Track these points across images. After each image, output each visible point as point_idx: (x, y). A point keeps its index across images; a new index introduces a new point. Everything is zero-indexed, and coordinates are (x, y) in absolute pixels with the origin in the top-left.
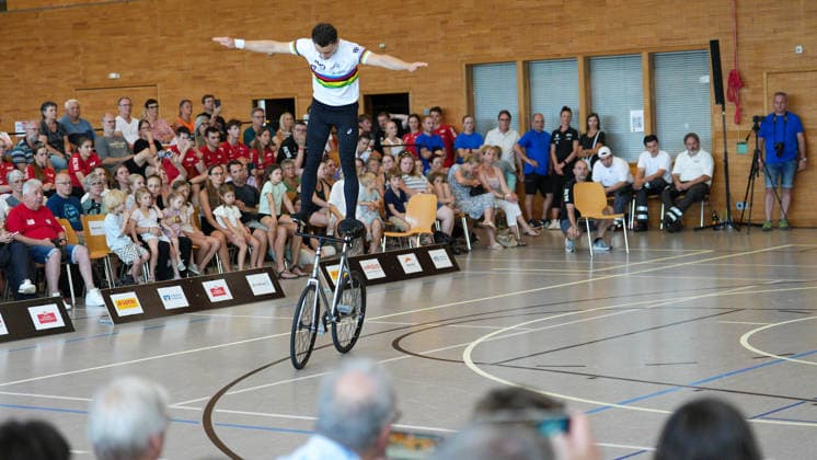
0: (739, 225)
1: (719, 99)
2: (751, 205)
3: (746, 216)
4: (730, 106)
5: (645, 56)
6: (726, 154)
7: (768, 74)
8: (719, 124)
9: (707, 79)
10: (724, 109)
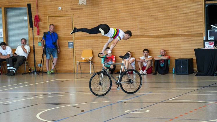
0: (39, 72)
1: (31, 25)
2: (43, 65)
3: (41, 69)
4: (35, 28)
5: (3, 8)
6: (34, 46)
7: (49, 17)
8: (31, 35)
9: (26, 18)
10: (33, 29)
